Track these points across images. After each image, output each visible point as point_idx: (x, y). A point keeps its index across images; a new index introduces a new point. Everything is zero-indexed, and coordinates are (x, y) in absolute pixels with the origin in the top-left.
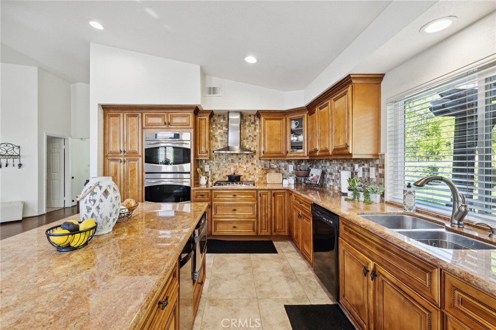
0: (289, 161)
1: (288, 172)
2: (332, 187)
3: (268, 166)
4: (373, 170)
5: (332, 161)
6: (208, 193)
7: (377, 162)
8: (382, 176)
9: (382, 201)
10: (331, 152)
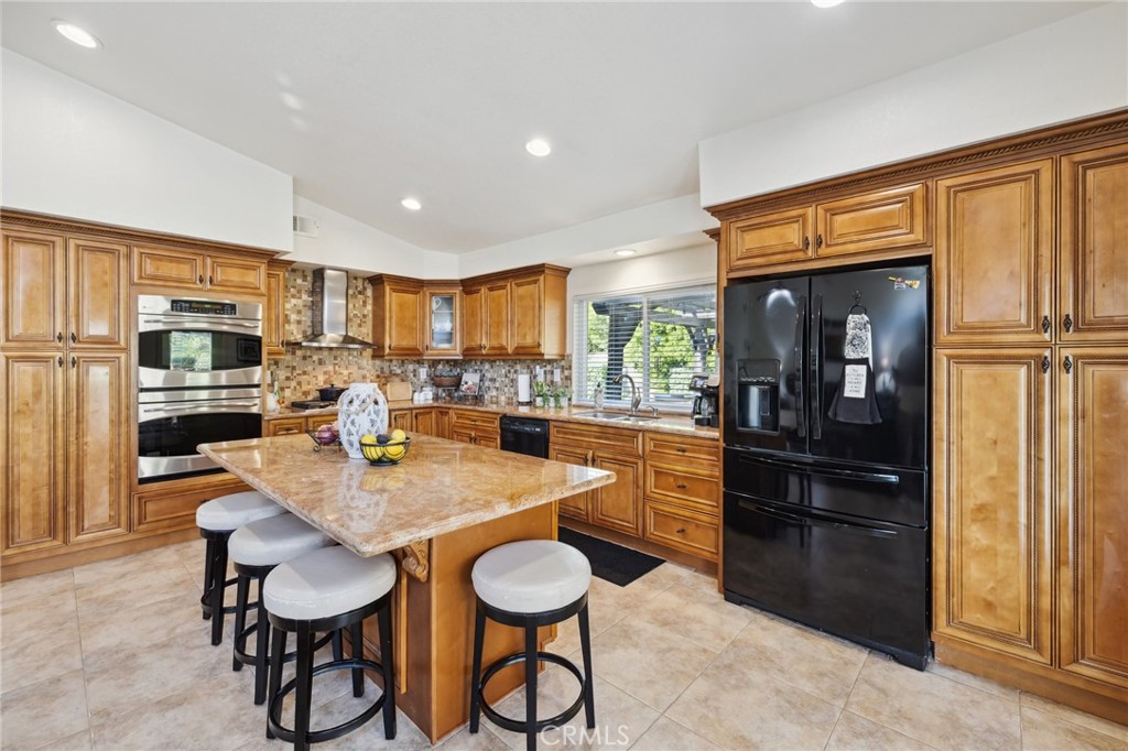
0: (420, 362)
1: (419, 380)
2: (494, 399)
3: (386, 370)
4: (557, 372)
5: (495, 361)
6: (300, 424)
7: (563, 363)
8: (568, 378)
9: (570, 405)
10: (510, 351)
